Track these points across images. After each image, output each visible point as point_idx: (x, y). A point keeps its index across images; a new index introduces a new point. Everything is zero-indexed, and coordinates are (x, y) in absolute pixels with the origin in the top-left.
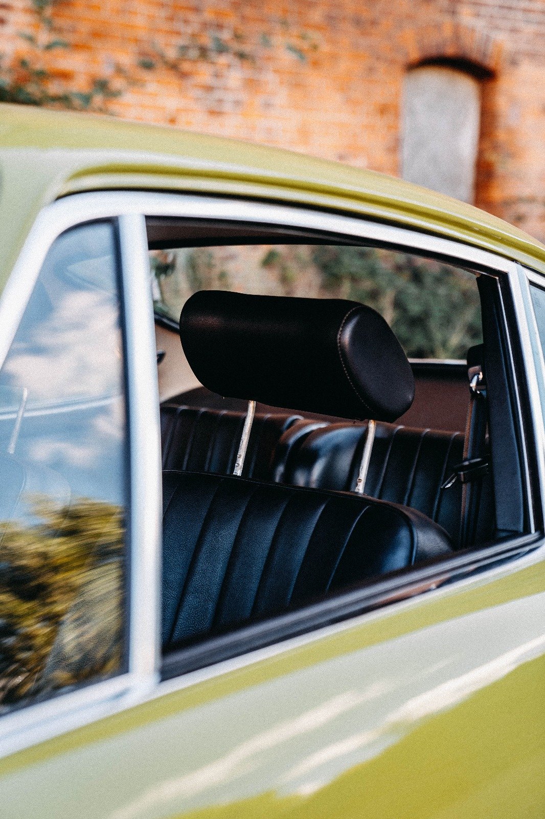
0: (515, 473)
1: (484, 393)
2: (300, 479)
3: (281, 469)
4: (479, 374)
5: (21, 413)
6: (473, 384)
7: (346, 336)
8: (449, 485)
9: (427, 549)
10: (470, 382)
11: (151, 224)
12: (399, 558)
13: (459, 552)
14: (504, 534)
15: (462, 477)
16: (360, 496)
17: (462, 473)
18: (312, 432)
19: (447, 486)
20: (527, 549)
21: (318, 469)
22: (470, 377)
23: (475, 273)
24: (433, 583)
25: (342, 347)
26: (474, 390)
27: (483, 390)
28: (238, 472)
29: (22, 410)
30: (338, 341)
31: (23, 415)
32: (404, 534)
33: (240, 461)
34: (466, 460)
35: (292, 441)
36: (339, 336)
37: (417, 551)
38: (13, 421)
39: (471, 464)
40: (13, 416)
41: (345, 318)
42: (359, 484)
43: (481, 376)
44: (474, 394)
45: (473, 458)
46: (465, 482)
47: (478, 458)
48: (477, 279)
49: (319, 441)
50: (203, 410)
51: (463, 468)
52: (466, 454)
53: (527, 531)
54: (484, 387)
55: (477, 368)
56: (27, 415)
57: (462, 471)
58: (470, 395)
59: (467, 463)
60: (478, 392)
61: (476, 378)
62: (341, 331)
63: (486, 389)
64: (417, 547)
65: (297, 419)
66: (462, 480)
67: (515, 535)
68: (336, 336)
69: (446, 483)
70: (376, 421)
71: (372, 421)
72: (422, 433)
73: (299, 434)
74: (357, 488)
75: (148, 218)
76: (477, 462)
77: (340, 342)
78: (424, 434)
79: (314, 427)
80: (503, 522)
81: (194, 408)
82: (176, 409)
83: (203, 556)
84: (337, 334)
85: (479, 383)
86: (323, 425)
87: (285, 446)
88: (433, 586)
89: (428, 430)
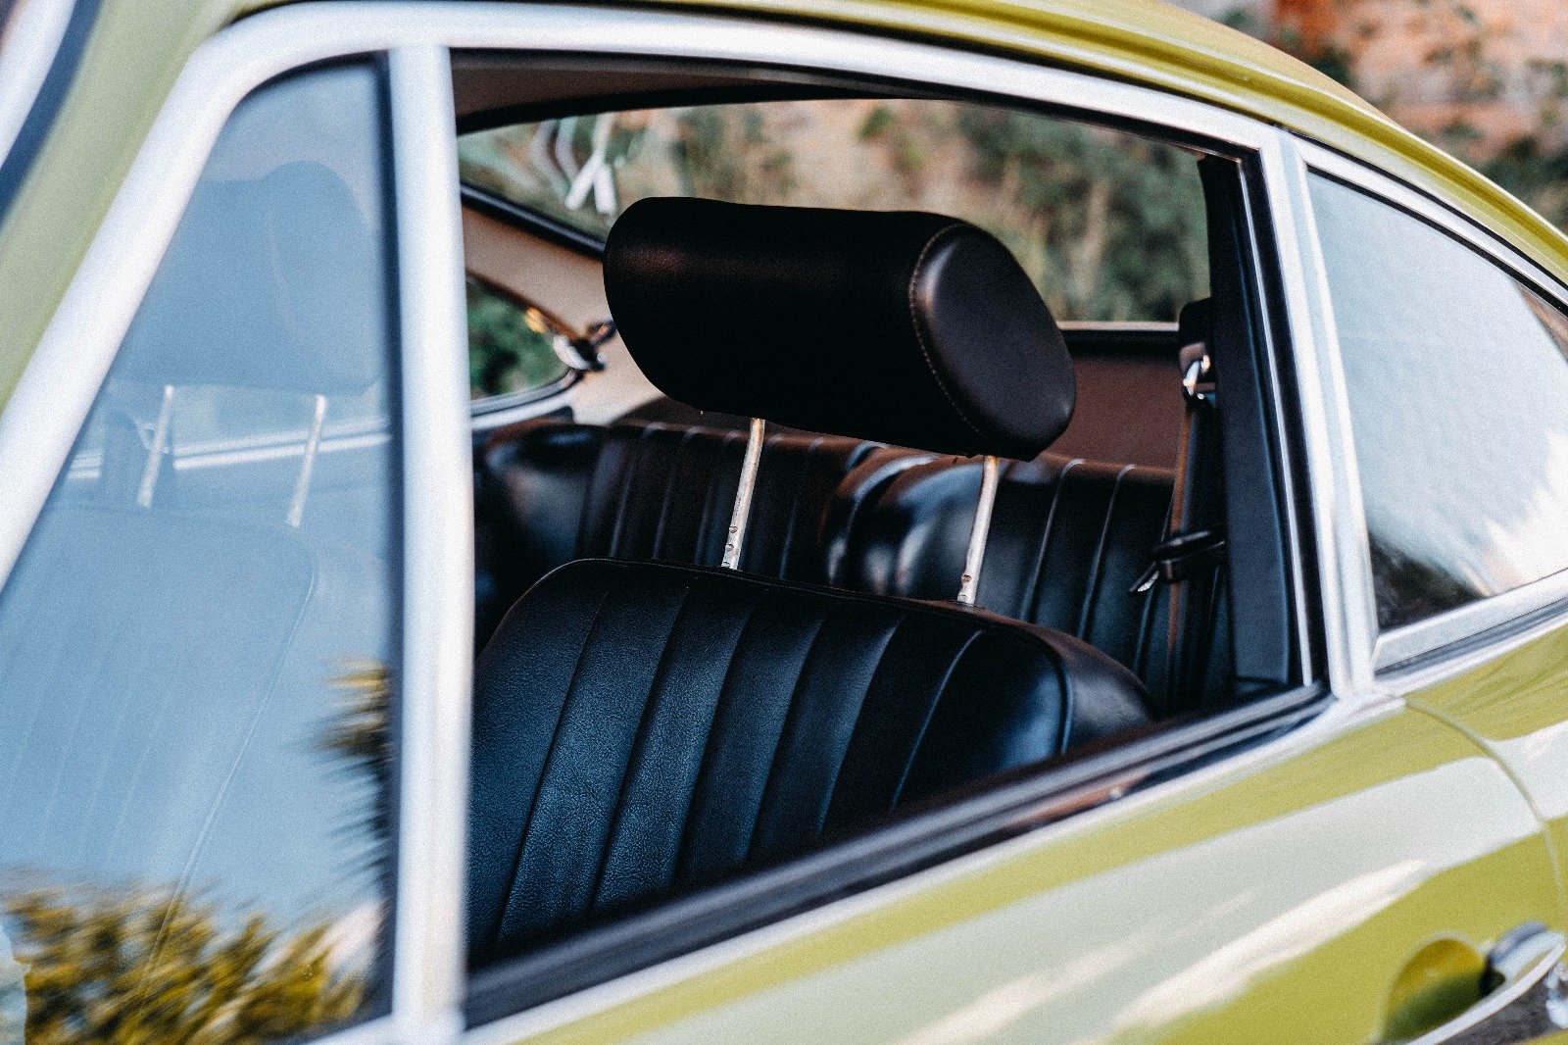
0: (1272, 562)
1: (1212, 397)
2: (878, 568)
3: (839, 548)
4: (1201, 360)
5: (312, 445)
6: (1190, 381)
7: (928, 285)
8: (1147, 586)
9: (1094, 719)
10: (1184, 375)
11: (465, 65)
12: (1037, 739)
13: (1165, 723)
14: (1250, 688)
15: (1169, 570)
16: (966, 610)
17: (1168, 562)
18: (901, 473)
19: (1141, 589)
20: (1296, 717)
21: (911, 549)
22: (1184, 364)
23: (1193, 152)
24: (1115, 787)
25: (920, 310)
26: (1191, 392)
27: (1210, 392)
28: (732, 560)
29: (315, 438)
30: (911, 297)
31: (317, 447)
32: (1048, 689)
33: (736, 540)
34: (1178, 534)
35: (861, 491)
36: (911, 288)
37: (1073, 722)
38: (296, 462)
39: (1185, 545)
40: (299, 450)
41: (925, 250)
42: (965, 584)
43: (1206, 364)
44: (1191, 401)
45: (1192, 530)
46: (1176, 580)
47: (1202, 530)
48: (1200, 163)
49: (914, 493)
50: (693, 430)
51: (1171, 552)
52: (1178, 523)
53: (1295, 681)
54: (1211, 386)
55: (1198, 347)
56: (325, 447)
57: (1170, 558)
58: (1183, 403)
59: (1178, 542)
60: (1201, 397)
61: (1195, 367)
62: (918, 277)
63: (1216, 391)
64: (1074, 715)
65: (875, 448)
66: (1170, 575)
67: (1272, 688)
68: (907, 287)
69: (1139, 582)
70: (999, 459)
71: (990, 457)
72: (1116, 475)
73: (876, 478)
74: (960, 594)
75: (457, 54)
76: (1201, 539)
77: (914, 300)
78: (1121, 474)
79: (906, 464)
80: (1248, 663)
81: (676, 427)
82: (641, 430)
83: (658, 731)
84: (908, 283)
85: (1202, 378)
86: (924, 460)
87: (849, 502)
88: (1116, 792)
89: (1130, 467)
